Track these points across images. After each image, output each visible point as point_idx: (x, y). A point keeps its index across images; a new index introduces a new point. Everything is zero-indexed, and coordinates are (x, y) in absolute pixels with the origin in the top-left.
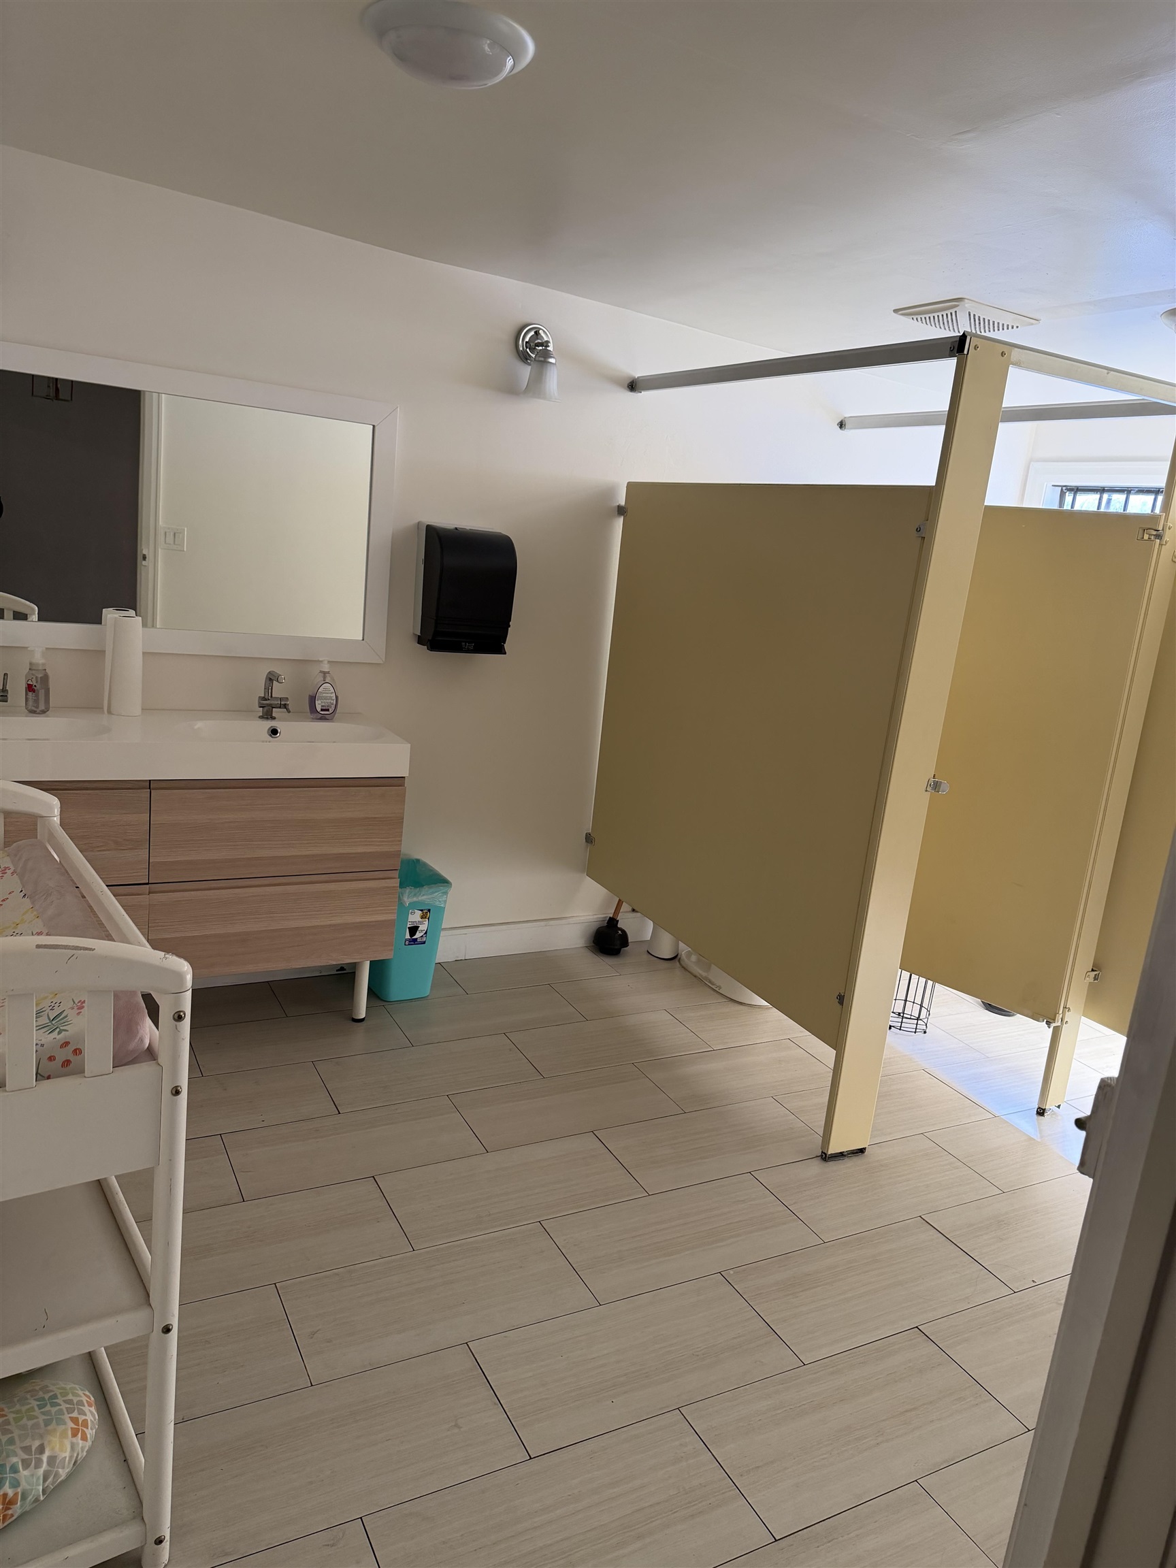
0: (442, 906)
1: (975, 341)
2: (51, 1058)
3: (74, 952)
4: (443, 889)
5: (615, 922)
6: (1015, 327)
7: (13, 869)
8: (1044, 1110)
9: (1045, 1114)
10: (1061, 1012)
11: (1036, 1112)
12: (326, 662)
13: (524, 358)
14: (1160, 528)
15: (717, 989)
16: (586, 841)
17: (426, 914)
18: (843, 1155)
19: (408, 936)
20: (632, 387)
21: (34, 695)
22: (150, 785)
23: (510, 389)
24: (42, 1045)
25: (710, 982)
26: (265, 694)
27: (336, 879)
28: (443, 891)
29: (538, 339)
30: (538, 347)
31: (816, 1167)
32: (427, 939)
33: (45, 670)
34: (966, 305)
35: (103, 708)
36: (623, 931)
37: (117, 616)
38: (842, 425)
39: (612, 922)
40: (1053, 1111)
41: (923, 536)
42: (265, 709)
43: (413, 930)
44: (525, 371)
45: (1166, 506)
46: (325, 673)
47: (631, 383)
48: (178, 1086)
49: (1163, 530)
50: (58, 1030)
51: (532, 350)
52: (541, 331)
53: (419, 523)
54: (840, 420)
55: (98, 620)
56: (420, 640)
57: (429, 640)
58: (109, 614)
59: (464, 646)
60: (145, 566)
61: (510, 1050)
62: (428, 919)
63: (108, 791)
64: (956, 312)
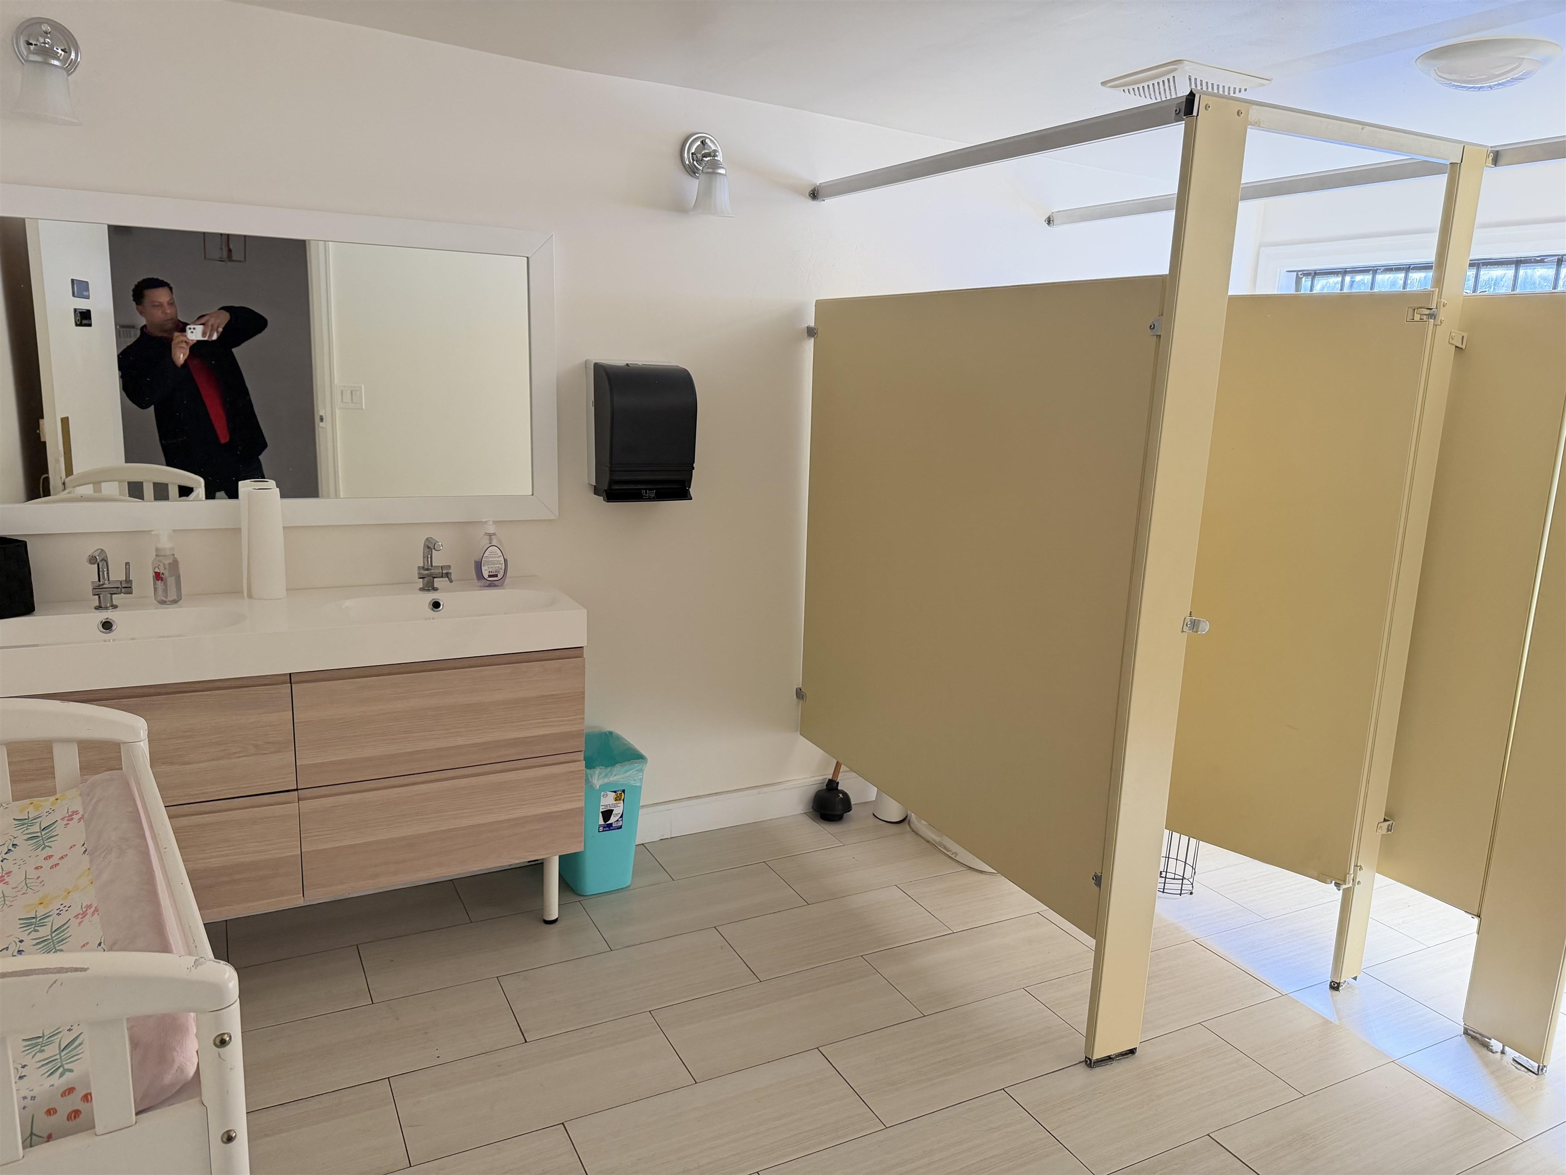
0: (638, 785)
1: (1205, 100)
2: (50, 1112)
3: (58, 976)
4: (637, 766)
5: (835, 785)
6: (1243, 90)
7: (81, 813)
8: (1339, 984)
9: (1340, 988)
10: (1352, 872)
11: (1329, 987)
12: (491, 523)
13: (692, 171)
14: (1434, 306)
15: (953, 856)
16: (797, 697)
17: (620, 795)
18: (1111, 1058)
19: (601, 822)
20: (814, 194)
21: (162, 585)
22: (290, 678)
23: (679, 207)
24: (33, 1098)
25: (945, 848)
26: (424, 563)
27: (513, 767)
28: (638, 768)
29: (705, 149)
30: (706, 157)
31: (1082, 1075)
32: (625, 823)
33: (174, 555)
34: (1186, 68)
35: (243, 592)
36: (845, 794)
37: (250, 489)
38: (1049, 221)
39: (832, 785)
40: (1348, 984)
41: (1159, 334)
42: (426, 579)
43: (607, 814)
44: (693, 186)
45: (1439, 281)
46: (490, 535)
47: (812, 191)
48: (230, 1130)
49: (1437, 308)
50: (61, 1070)
51: (700, 161)
52: (707, 140)
53: (586, 361)
54: (1047, 216)
55: (233, 494)
56: (597, 491)
57: (605, 490)
58: (245, 486)
59: (644, 494)
60: (322, 428)
61: (722, 948)
62: (623, 800)
63: (244, 689)
64: (1174, 77)
